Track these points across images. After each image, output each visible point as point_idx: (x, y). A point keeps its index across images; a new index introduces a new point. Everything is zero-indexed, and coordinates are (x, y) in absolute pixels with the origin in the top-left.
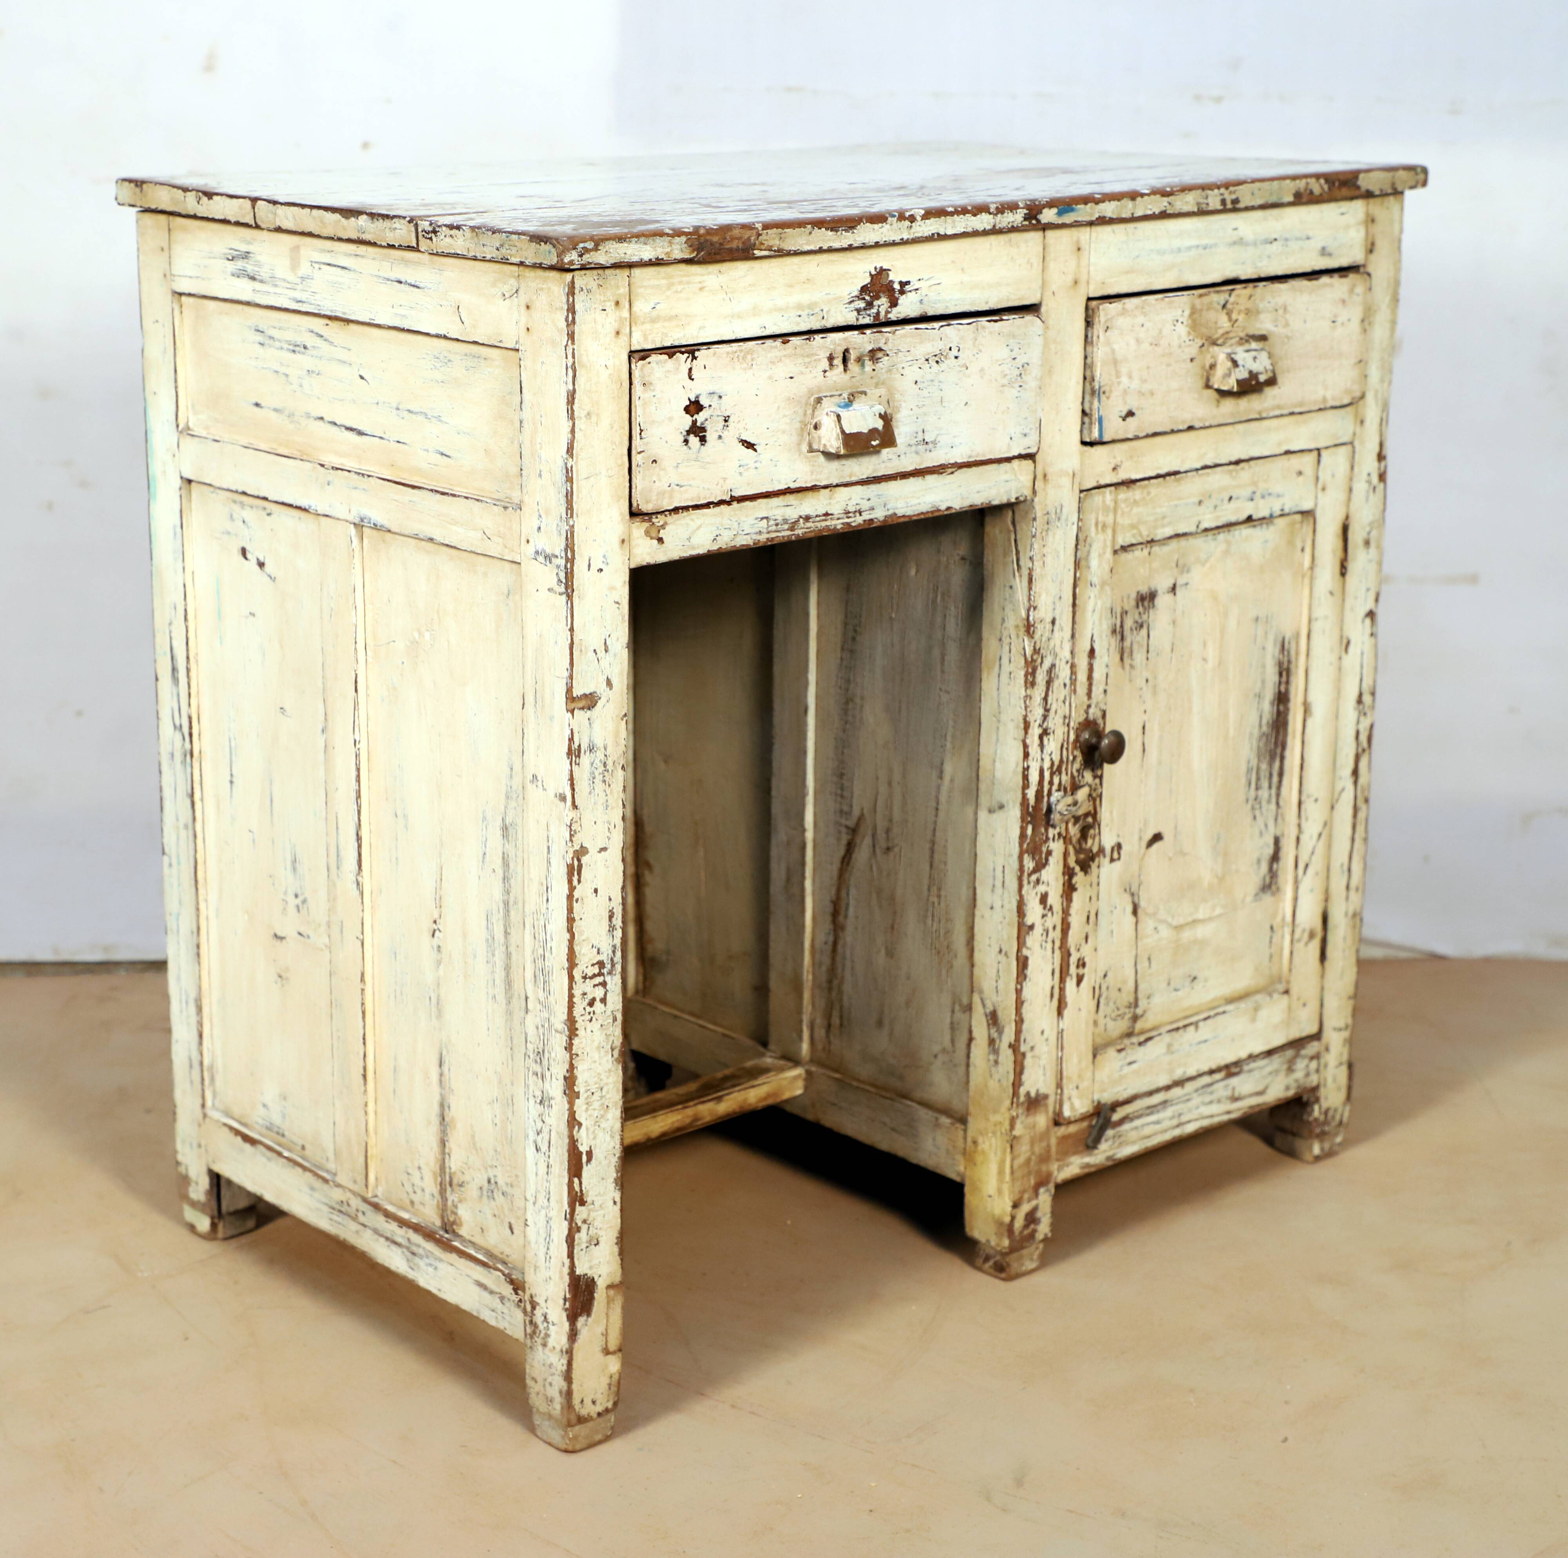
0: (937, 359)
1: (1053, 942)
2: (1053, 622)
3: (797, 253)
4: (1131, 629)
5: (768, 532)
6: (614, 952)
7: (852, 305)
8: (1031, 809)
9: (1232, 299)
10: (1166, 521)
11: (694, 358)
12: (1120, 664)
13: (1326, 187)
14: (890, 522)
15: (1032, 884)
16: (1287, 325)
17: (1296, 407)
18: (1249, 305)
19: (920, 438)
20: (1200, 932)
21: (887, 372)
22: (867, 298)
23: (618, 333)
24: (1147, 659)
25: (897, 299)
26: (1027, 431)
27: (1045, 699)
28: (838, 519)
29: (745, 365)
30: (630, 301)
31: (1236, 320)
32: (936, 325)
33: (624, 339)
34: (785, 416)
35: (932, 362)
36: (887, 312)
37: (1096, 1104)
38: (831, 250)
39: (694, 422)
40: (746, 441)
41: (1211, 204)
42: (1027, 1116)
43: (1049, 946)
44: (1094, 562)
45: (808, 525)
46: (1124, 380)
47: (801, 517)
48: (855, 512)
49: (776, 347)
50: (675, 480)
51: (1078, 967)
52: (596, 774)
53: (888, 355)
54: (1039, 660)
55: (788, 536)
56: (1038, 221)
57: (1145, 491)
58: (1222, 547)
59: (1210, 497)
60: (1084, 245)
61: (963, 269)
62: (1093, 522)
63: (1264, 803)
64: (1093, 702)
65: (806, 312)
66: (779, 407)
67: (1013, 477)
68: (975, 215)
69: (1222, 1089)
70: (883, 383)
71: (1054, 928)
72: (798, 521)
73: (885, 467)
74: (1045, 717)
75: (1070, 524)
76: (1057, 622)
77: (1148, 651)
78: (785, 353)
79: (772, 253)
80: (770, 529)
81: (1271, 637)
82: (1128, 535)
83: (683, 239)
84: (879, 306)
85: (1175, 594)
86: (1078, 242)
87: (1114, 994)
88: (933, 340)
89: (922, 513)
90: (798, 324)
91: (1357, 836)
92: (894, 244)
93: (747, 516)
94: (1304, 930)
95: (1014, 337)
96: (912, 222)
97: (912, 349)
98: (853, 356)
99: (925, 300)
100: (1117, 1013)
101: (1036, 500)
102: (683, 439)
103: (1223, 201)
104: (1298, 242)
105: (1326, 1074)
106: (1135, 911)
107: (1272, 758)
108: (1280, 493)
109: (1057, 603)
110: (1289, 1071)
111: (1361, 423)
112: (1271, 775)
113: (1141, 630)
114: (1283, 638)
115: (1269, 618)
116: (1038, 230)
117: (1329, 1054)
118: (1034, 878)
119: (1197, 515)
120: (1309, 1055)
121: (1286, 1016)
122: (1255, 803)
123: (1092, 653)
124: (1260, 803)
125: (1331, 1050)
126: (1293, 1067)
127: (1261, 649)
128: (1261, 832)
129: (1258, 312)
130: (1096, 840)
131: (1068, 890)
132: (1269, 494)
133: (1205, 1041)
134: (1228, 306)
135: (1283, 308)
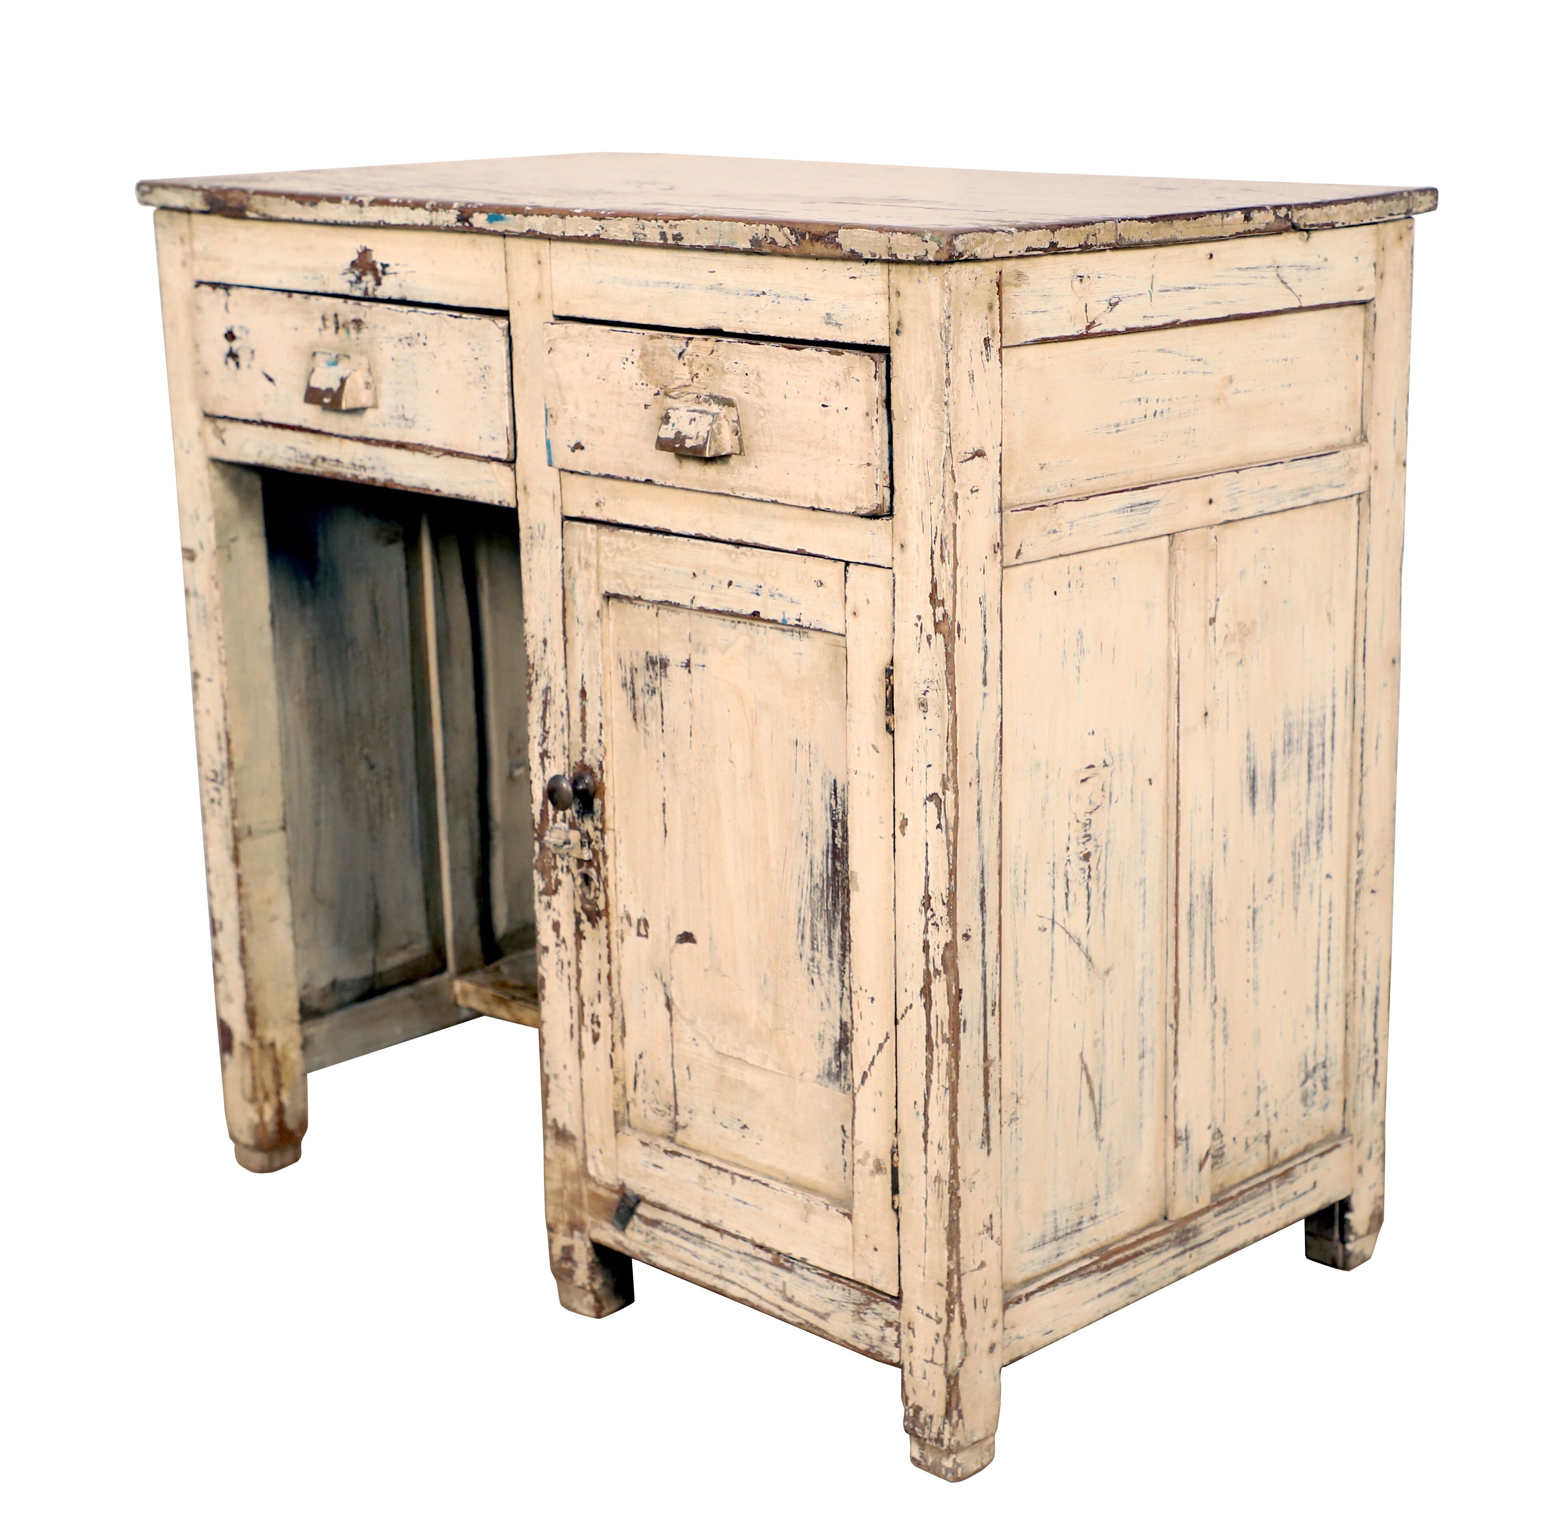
0: (408, 341)
1: (568, 978)
2: (545, 642)
3: (276, 220)
4: (642, 690)
5: (297, 462)
6: (223, 768)
7: (345, 276)
8: (536, 826)
9: (691, 349)
10: (655, 582)
11: (228, 295)
12: (633, 722)
13: (793, 238)
14: (389, 486)
15: (543, 905)
16: (761, 395)
17: (778, 496)
18: (711, 360)
19: (400, 412)
20: (750, 1077)
21: (367, 344)
22: (356, 272)
23: (185, 264)
24: (663, 731)
25: (381, 279)
26: (495, 435)
27: (543, 718)
28: (347, 468)
29: (263, 310)
30: (191, 240)
31: (695, 376)
32: (407, 309)
33: (189, 269)
34: (294, 361)
35: (405, 343)
36: (374, 290)
37: (620, 1183)
38: (301, 222)
39: (231, 349)
40: (266, 374)
41: (648, 237)
42: (556, 1144)
43: (565, 980)
44: (579, 598)
45: (325, 465)
46: (571, 408)
47: (319, 456)
48: (361, 467)
49: (284, 300)
50: (222, 393)
51: (593, 1022)
52: (199, 614)
53: (367, 327)
54: (534, 676)
55: (310, 470)
56: (471, 225)
57: (630, 542)
58: (747, 639)
59: (704, 572)
60: (545, 260)
61: (433, 262)
62: (576, 555)
63: (824, 971)
64: (589, 747)
65: (310, 275)
66: (289, 352)
67: (493, 479)
68: (414, 209)
69: (768, 1272)
70: (364, 354)
71: (569, 963)
72: (317, 459)
73: (374, 432)
74: (544, 739)
75: (554, 546)
76: (549, 644)
77: (663, 723)
78: (290, 306)
79: (260, 216)
80: (297, 459)
81: (817, 774)
82: (614, 582)
83: (202, 194)
84: (367, 282)
85: (690, 672)
86: (538, 254)
87: (652, 1083)
88: (404, 323)
89: (415, 487)
90: (304, 284)
91: (934, 1077)
92: (348, 225)
93: (279, 441)
94: (867, 1154)
95: (474, 336)
96: (361, 207)
97: (387, 326)
98: (341, 321)
99: (403, 284)
100: (656, 1105)
101: (519, 510)
102: (224, 359)
103: (663, 235)
104: (793, 301)
105: (912, 1359)
106: (669, 1005)
107: (831, 923)
108: (794, 600)
109: (548, 624)
110: (857, 1317)
111: (902, 546)
112: (830, 941)
113: (654, 697)
114: (835, 781)
115: (812, 749)
116: (472, 233)
117: (914, 1336)
118: (545, 898)
119: (691, 588)
120: (885, 1317)
121: (851, 1247)
122: (811, 964)
123: (583, 693)
124: (818, 967)
125: (916, 1333)
126: (862, 1316)
127: (805, 782)
128: (822, 1004)
129: (723, 372)
130: (602, 896)
131: (579, 935)
132: (781, 595)
133: (745, 1203)
134: (686, 357)
135: (755, 374)
